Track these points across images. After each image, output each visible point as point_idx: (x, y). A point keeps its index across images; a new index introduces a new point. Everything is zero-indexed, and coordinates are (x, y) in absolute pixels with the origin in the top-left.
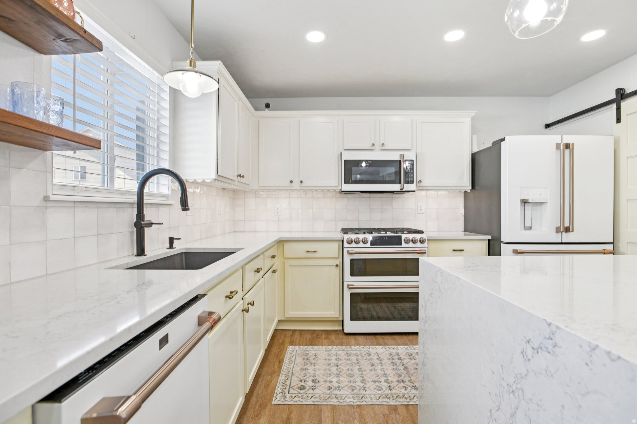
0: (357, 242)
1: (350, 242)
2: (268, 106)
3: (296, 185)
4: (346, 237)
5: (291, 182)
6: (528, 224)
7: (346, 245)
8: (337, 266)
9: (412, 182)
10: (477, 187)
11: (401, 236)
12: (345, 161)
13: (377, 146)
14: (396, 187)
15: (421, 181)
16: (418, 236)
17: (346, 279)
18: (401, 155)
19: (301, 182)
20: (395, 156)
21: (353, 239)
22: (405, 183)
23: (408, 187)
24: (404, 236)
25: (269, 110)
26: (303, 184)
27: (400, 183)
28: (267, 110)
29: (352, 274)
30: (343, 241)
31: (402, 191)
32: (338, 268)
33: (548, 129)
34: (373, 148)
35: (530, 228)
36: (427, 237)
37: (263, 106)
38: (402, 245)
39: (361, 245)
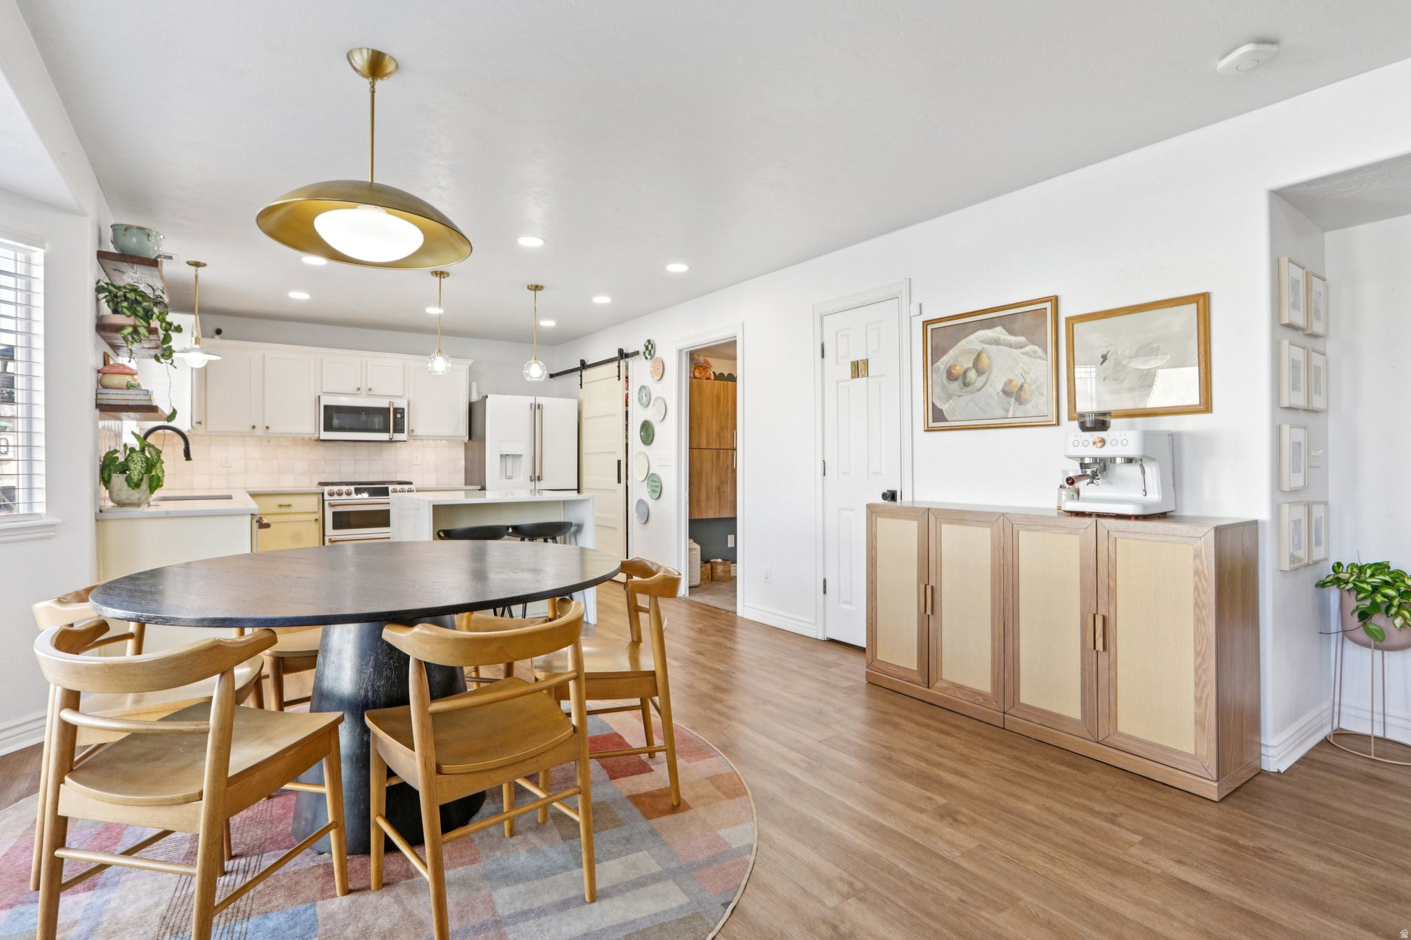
0: (340, 494)
1: (331, 494)
2: (219, 332)
3: (259, 431)
4: (327, 489)
5: (254, 427)
6: (509, 474)
7: (326, 497)
8: (316, 520)
9: (402, 431)
10: (473, 438)
11: (388, 488)
12: (326, 407)
13: (363, 391)
14: (384, 436)
15: (413, 430)
16: (406, 487)
17: (327, 533)
18: (390, 402)
19: (267, 428)
20: (383, 403)
21: (335, 492)
22: (395, 431)
23: (398, 436)
24: (391, 487)
25: (221, 338)
26: (270, 431)
27: (389, 432)
28: (217, 337)
29: (335, 527)
30: (323, 494)
31: (391, 441)
32: (317, 522)
33: (552, 379)
34: (358, 393)
35: (511, 478)
36: (416, 488)
37: (212, 332)
38: (388, 495)
39: (344, 497)
